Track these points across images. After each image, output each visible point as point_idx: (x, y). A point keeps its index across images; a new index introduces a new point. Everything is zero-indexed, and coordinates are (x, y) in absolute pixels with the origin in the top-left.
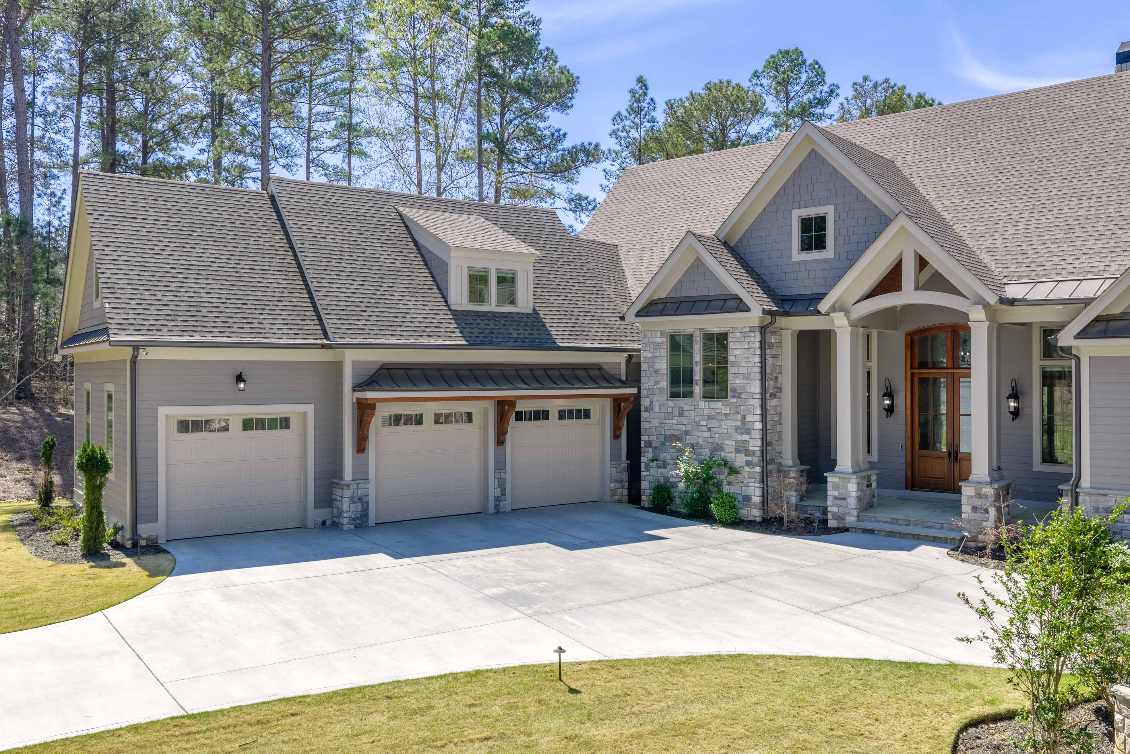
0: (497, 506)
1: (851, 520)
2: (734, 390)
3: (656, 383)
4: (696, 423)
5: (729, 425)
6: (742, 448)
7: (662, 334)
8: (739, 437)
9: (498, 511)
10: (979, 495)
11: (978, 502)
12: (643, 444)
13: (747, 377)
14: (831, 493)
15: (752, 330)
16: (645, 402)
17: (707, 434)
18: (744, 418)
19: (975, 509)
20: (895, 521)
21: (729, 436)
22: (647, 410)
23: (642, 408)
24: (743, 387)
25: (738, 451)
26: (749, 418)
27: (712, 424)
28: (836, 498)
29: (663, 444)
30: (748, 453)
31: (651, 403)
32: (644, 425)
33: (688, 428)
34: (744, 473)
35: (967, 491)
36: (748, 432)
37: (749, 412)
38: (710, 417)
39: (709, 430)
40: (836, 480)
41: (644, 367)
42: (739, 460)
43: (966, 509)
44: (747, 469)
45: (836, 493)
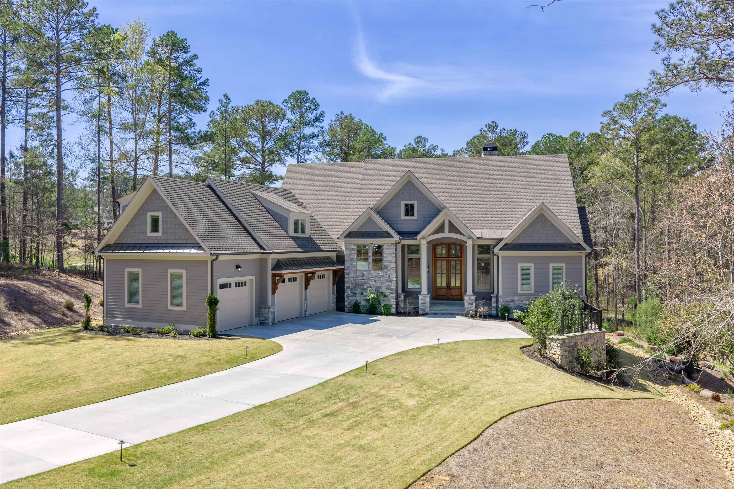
0: (305, 314)
1: (428, 310)
2: (385, 266)
3: (352, 264)
4: (370, 279)
5: (383, 279)
6: (388, 288)
7: (354, 245)
8: (387, 284)
9: (306, 316)
10: (470, 299)
11: (470, 302)
12: (345, 288)
13: (391, 261)
14: (420, 302)
15: (392, 244)
16: (346, 271)
17: (374, 283)
18: (389, 276)
19: (469, 304)
20: (442, 310)
21: (383, 283)
22: (347, 274)
23: (345, 274)
24: (389, 265)
25: (387, 289)
26: (391, 277)
27: (376, 279)
28: (422, 303)
29: (354, 287)
30: (391, 289)
31: (349, 271)
32: (346, 280)
33: (366, 281)
34: (390, 297)
35: (466, 298)
36: (391, 282)
37: (392, 274)
38: (375, 277)
39: (375, 281)
40: (422, 297)
41: (346, 257)
42: (387, 292)
43: (466, 304)
44: (391, 295)
45: (422, 302)
